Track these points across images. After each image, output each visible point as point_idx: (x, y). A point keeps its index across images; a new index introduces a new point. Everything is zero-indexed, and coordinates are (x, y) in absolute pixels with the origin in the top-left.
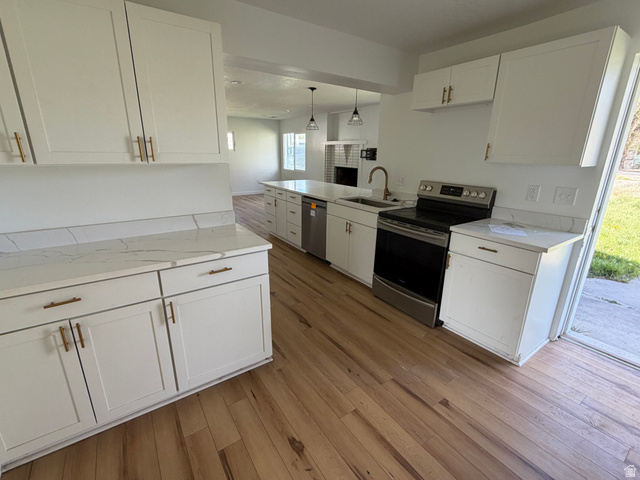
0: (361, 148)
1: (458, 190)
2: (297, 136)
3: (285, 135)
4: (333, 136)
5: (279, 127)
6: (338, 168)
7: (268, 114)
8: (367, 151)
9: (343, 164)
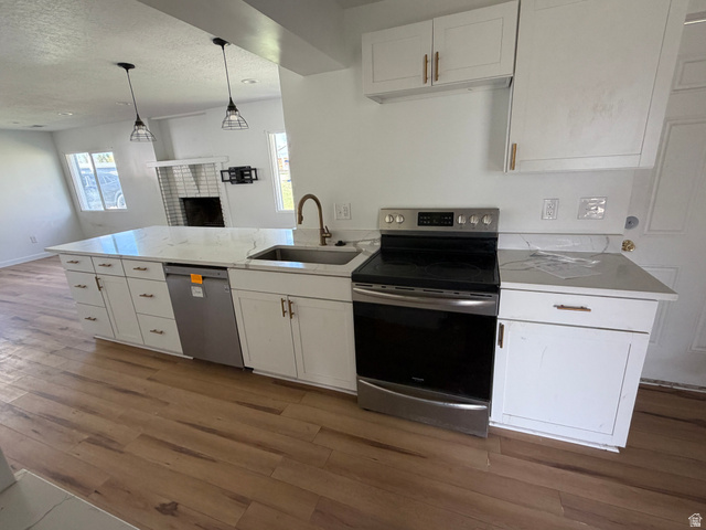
0: (219, 168)
1: (446, 217)
2: (95, 156)
3: (70, 158)
4: (165, 153)
5: (53, 142)
6: (185, 200)
7: (25, 120)
8: (230, 171)
9: (193, 193)
